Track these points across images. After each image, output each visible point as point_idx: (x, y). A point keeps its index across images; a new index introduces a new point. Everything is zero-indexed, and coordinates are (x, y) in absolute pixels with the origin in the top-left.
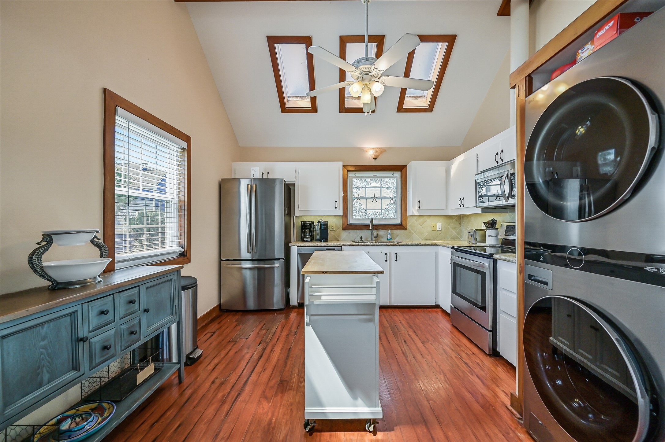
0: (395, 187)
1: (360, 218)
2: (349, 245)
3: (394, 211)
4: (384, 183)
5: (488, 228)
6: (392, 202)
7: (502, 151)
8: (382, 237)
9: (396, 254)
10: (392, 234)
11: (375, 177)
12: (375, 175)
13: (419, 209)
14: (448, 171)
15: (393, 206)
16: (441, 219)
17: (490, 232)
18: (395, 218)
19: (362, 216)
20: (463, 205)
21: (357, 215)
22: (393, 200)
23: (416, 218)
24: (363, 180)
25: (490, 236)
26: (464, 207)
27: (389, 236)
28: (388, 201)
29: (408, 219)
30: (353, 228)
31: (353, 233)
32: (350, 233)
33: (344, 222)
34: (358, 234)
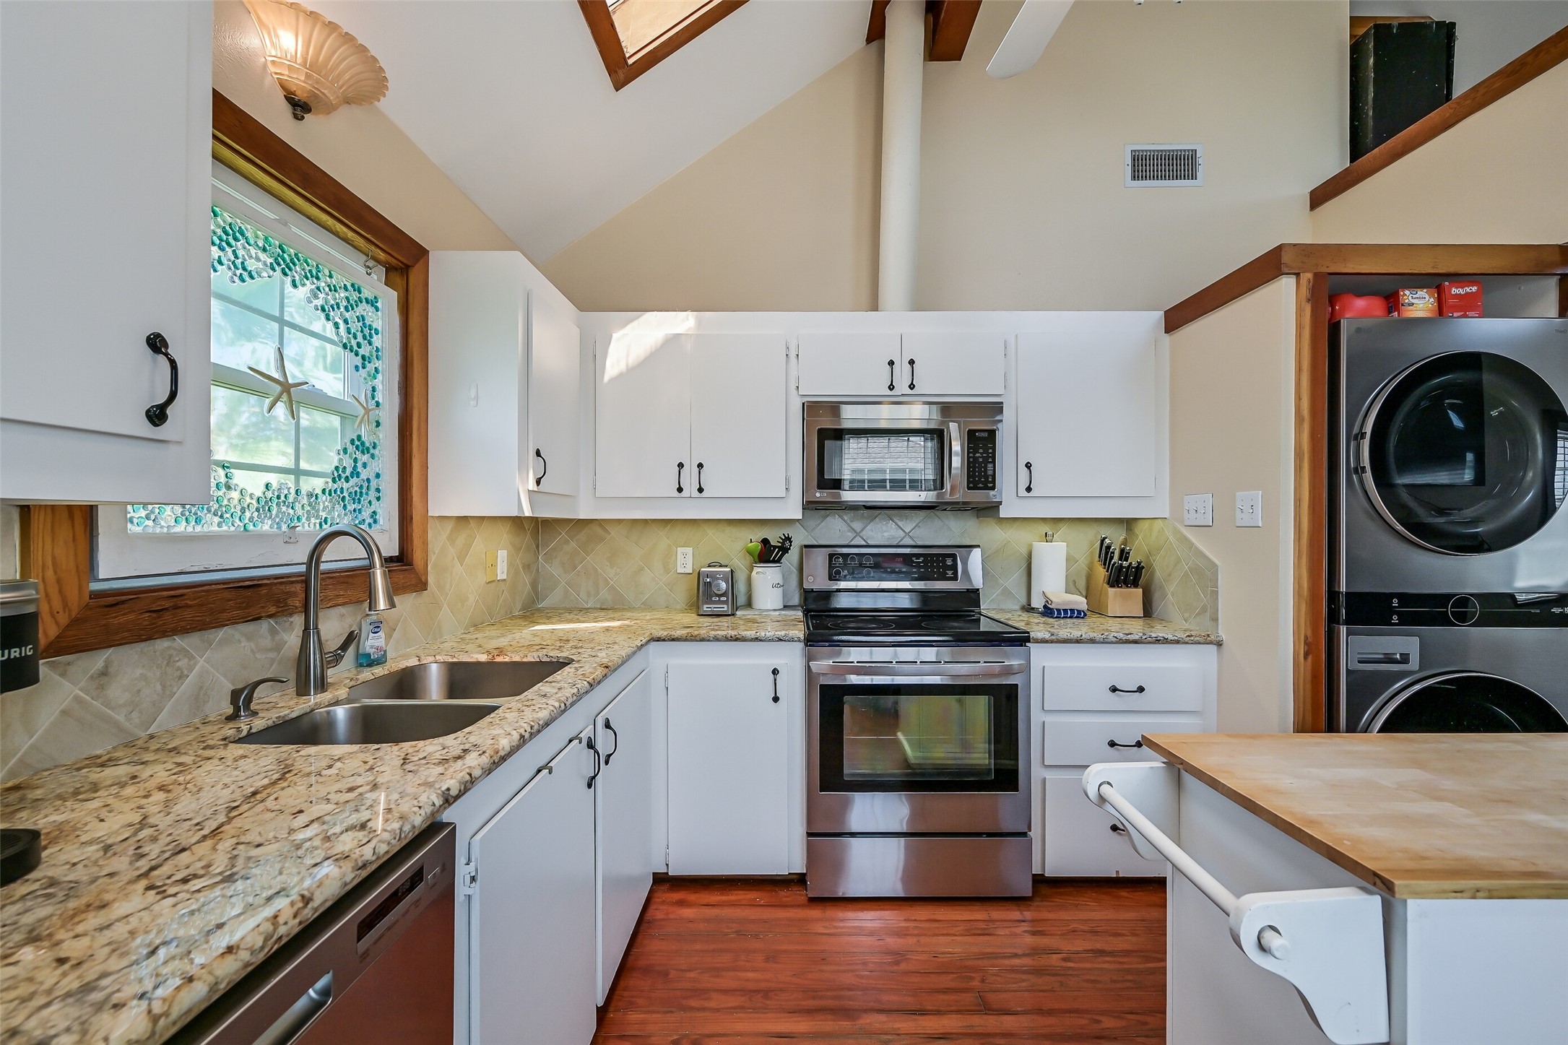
7: (911, 362)
13: (534, 488)
16: (505, 534)
23: (449, 527)
25: (777, 585)
26: (704, 494)
27: (378, 641)
29: (430, 535)
30: (146, 623)
31: (139, 671)
32: (104, 673)
33: (55, 572)
34: (178, 673)
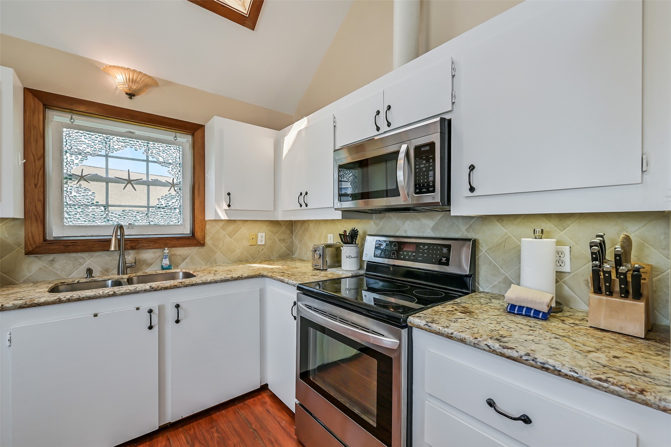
0: (180, 164)
1: (86, 224)
2: (21, 307)
3: (177, 211)
4: (154, 151)
5: (345, 243)
6: (173, 193)
7: (389, 107)
8: (150, 265)
9: (177, 306)
10: (170, 257)
11: (131, 135)
12: (132, 131)
13: (227, 208)
14: (278, 146)
15: (174, 201)
16: (265, 227)
17: (347, 251)
18: (179, 224)
19: (94, 219)
20: (306, 204)
21: (78, 216)
22: (176, 189)
23: (222, 224)
24: (100, 137)
25: (349, 257)
26: (308, 207)
27: (166, 262)
28: (165, 191)
29: (208, 227)
30: (63, 249)
31: (65, 261)
32: (53, 260)
33: (32, 235)
34: (80, 263)
